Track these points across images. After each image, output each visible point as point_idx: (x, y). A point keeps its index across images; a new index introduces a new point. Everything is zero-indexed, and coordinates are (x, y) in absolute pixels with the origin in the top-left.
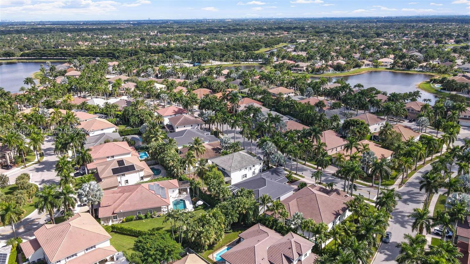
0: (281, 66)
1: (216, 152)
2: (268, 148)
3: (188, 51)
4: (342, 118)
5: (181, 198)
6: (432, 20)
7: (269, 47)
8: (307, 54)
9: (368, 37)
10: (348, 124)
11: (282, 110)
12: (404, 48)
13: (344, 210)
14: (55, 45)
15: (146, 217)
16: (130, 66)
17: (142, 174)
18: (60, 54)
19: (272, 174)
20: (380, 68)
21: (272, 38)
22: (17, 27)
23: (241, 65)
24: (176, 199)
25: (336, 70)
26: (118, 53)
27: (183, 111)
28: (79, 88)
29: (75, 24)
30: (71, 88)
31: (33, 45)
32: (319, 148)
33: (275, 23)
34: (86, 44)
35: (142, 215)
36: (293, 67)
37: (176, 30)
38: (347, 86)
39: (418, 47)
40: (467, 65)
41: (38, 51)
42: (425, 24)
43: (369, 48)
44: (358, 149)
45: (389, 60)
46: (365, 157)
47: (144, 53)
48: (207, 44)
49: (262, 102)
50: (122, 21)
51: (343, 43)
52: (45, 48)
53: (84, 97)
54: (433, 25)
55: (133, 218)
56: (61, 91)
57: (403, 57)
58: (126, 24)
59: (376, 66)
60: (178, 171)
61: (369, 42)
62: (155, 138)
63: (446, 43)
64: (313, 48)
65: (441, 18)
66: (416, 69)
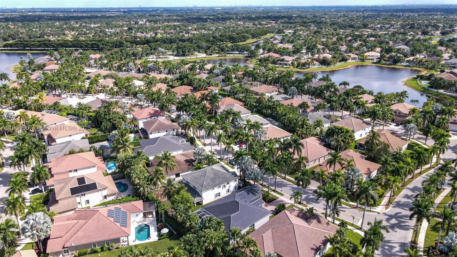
0: (266, 60)
1: (189, 165)
2: (244, 163)
3: (173, 42)
4: (326, 123)
5: (145, 223)
6: (417, 9)
7: (256, 38)
8: (293, 46)
9: (355, 28)
10: (332, 131)
11: (264, 111)
12: (391, 40)
13: (325, 243)
14: (40, 35)
15: (102, 249)
16: (112, 59)
17: (105, 192)
18: (44, 45)
19: (248, 194)
20: (367, 63)
21: (259, 28)
22: (7, 15)
23: (226, 58)
24: (141, 223)
25: (322, 64)
26: (103, 44)
27: (159, 114)
28: (53, 85)
29: (65, 12)
30: (45, 85)
31: (18, 35)
32: (299, 162)
33: (263, 12)
34: (73, 33)
35: (98, 248)
36: (278, 61)
37: (165, 19)
38: (332, 85)
39: (405, 40)
40: (454, 60)
41: (21, 42)
42: (411, 14)
43: (355, 40)
44: (341, 165)
45: (376, 54)
46: (349, 174)
47: (129, 44)
48: (194, 34)
49: (244, 102)
50: (114, 9)
51: (330, 34)
52: (30, 38)
53: (59, 95)
54: (419, 15)
55: (87, 251)
56: (34, 89)
57: (389, 50)
58: (116, 12)
59: (363, 60)
60: (144, 189)
61: (356, 33)
62: (123, 149)
63: (432, 35)
64: (299, 40)
65: (427, 8)
66: (403, 64)
